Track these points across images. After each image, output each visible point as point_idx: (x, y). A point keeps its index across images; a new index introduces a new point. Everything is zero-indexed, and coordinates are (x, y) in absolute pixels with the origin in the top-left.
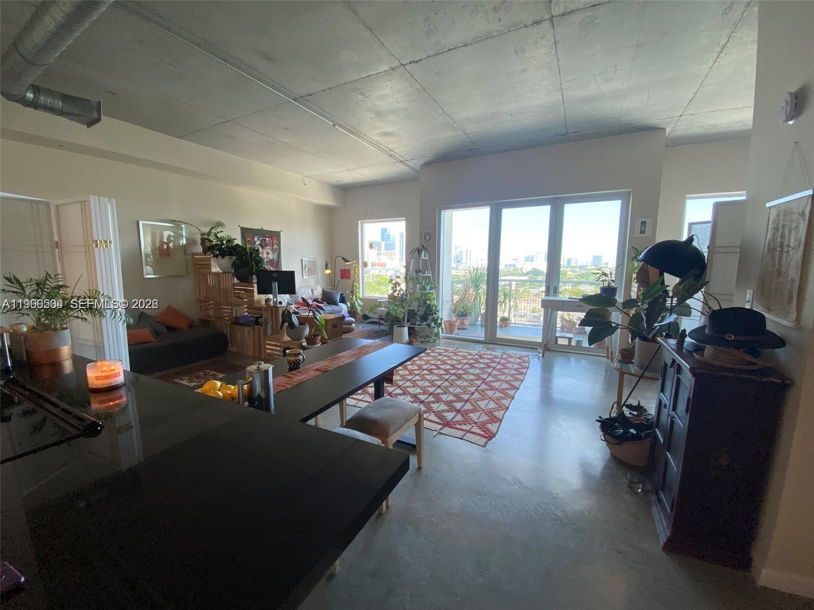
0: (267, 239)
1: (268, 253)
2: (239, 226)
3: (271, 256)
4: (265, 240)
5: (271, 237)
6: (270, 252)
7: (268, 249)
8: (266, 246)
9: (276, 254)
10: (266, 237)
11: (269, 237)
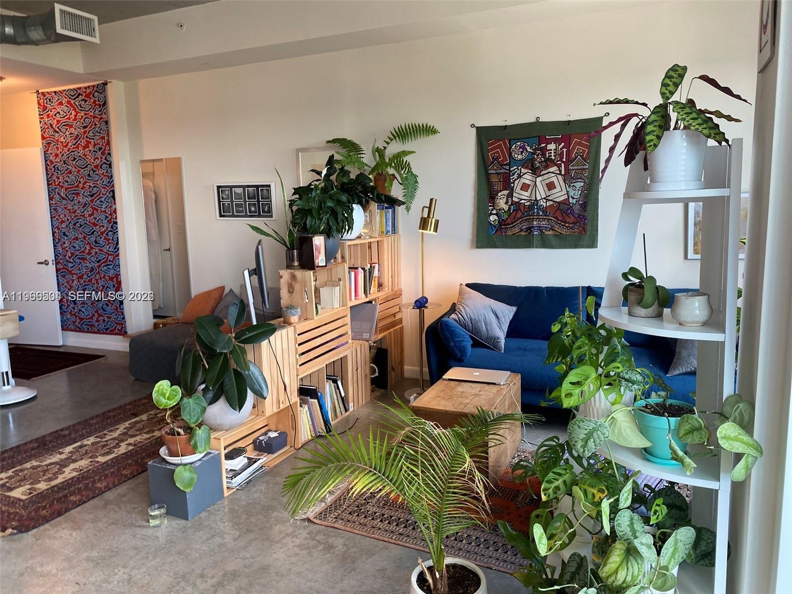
0: (552, 146)
1: (551, 186)
2: (473, 126)
3: (559, 194)
4: (544, 151)
5: (567, 140)
6: (558, 181)
7: (553, 175)
8: (547, 167)
9: (579, 185)
10: (549, 142)
11: (555, 141)
